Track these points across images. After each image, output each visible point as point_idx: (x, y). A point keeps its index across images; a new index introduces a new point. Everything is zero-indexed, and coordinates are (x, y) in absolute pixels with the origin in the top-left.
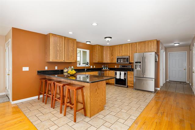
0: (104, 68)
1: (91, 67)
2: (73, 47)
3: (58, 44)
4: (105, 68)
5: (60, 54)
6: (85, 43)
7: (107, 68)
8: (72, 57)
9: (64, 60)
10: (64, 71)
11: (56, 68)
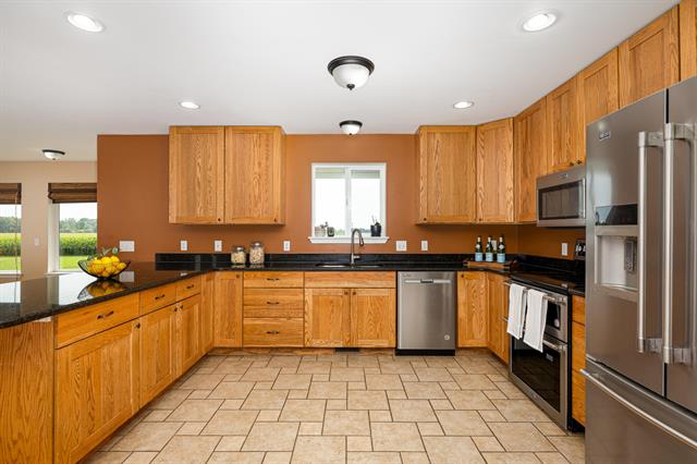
0: (479, 257)
1: (401, 246)
2: (264, 161)
3: (200, 161)
4: (489, 257)
5: (205, 195)
6: (337, 130)
7: (501, 258)
8: (259, 205)
9: (220, 215)
10: (233, 260)
11: (218, 247)
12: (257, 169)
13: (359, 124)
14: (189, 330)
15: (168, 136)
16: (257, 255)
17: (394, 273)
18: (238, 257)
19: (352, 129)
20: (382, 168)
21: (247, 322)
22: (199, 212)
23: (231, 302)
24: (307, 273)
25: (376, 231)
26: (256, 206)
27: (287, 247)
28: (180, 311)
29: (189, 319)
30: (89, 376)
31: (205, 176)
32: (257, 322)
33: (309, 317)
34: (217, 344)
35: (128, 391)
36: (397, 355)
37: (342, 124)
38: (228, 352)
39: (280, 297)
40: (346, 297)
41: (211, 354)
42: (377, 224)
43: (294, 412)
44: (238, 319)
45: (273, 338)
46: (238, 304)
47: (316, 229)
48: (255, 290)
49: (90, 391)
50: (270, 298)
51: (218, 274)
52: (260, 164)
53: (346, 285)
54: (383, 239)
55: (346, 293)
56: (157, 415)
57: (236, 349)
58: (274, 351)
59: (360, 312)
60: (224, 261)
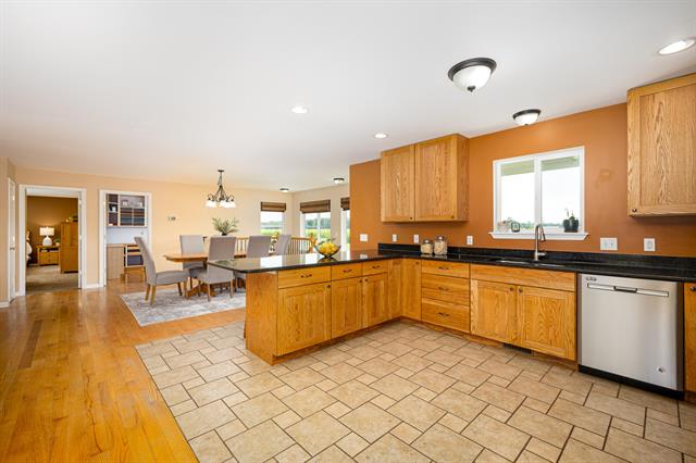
1: (609, 245)
2: (443, 167)
3: (399, 174)
5: (402, 199)
8: (440, 205)
9: (412, 215)
10: (422, 250)
11: (416, 239)
12: (438, 175)
13: (538, 112)
14: (375, 299)
15: (379, 160)
16: (441, 247)
17: (572, 276)
18: (426, 248)
19: (530, 119)
20: (579, 153)
21: (424, 301)
22: (399, 213)
23: (413, 284)
24: (474, 266)
25: (571, 226)
26: (437, 205)
27: (470, 241)
28: (365, 283)
29: (375, 290)
30: (296, 308)
31: (402, 185)
32: (432, 303)
33: (475, 306)
34: (404, 315)
35: (322, 325)
36: (580, 371)
37: (515, 117)
38: (413, 322)
39: (451, 285)
40: (512, 293)
41: (397, 320)
42: (572, 218)
43: (486, 393)
44: (418, 298)
45: (443, 319)
46: (418, 286)
47: (499, 225)
48: (430, 276)
49: (297, 317)
50: (440, 284)
51: (405, 260)
52: (440, 170)
53: (512, 281)
54: (581, 235)
55: (511, 289)
56: (344, 347)
57: (417, 322)
58: (446, 331)
59: (529, 312)
60: (413, 251)
